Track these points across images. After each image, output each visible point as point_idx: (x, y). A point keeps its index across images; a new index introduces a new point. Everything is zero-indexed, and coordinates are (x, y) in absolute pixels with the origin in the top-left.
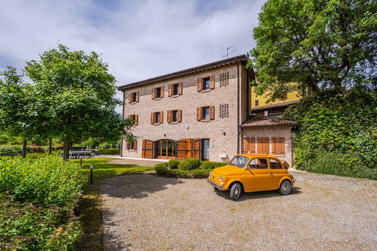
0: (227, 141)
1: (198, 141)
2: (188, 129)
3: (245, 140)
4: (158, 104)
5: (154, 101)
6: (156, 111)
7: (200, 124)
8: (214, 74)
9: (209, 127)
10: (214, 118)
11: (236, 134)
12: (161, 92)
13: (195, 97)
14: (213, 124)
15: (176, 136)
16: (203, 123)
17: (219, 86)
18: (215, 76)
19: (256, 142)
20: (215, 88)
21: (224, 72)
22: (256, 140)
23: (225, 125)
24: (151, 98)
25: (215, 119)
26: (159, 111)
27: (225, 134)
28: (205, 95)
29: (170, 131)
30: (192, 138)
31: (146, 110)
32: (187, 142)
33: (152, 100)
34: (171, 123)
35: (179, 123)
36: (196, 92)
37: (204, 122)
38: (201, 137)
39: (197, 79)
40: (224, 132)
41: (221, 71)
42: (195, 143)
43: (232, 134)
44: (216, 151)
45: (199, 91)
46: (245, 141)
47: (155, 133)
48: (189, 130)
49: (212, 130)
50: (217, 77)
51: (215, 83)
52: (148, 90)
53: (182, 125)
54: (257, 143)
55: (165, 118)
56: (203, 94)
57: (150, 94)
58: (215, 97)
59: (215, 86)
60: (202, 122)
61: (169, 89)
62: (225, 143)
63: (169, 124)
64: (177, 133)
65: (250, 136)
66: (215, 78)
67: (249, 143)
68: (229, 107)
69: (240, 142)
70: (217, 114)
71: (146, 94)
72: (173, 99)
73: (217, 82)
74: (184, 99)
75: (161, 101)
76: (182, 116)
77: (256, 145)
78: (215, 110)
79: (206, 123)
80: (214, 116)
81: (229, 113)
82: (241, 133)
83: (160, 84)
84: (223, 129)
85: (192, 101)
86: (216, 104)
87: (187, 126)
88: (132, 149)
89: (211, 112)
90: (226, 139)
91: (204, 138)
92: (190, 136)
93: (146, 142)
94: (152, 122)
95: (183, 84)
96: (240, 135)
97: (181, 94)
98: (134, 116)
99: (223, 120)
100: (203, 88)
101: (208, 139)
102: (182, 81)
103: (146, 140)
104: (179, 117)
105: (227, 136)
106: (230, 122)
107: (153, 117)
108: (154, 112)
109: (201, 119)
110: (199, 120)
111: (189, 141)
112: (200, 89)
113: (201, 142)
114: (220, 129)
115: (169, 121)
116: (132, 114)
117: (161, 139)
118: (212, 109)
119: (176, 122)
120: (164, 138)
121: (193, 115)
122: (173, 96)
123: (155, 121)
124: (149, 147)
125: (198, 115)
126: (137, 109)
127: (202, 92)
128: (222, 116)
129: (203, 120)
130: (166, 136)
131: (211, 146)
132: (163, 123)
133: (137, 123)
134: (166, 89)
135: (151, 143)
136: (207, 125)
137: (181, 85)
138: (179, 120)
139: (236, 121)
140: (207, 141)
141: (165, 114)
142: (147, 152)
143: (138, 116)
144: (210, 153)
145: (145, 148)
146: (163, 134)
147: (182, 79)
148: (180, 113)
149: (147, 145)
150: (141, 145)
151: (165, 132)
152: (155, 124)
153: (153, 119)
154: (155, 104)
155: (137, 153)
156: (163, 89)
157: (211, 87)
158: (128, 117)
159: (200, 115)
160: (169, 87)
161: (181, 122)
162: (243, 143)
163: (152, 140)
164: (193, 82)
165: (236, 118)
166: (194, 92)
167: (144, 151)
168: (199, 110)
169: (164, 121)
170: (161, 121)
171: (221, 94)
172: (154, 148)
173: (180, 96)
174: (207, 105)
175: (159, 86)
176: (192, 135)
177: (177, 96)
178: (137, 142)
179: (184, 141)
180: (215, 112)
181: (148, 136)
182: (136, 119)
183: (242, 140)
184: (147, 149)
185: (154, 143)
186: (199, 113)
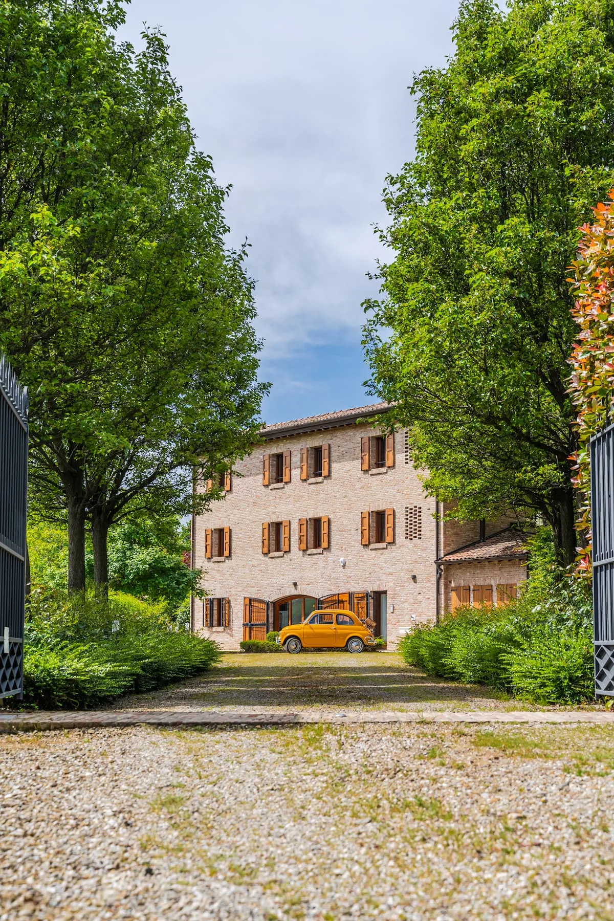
0: (419, 597)
1: (362, 598)
2: (344, 566)
3: (453, 592)
4: (278, 500)
5: (268, 491)
6: (275, 520)
7: (367, 553)
9: (386, 562)
10: (394, 539)
11: (434, 580)
12: (284, 466)
13: (358, 486)
14: (394, 554)
15: (319, 585)
16: (374, 553)
17: (404, 461)
18: (396, 435)
19: (472, 596)
20: (396, 465)
22: (472, 592)
23: (415, 556)
24: (261, 483)
25: (397, 542)
26: (280, 520)
27: (414, 577)
28: (378, 482)
29: (306, 574)
30: (352, 590)
31: (251, 514)
32: (342, 601)
33: (263, 488)
34: (309, 552)
35: (325, 553)
36: (360, 474)
37: (376, 549)
38: (371, 587)
39: (360, 439)
40: (413, 573)
42: (358, 603)
43: (428, 581)
44: (398, 621)
45: (366, 471)
46: (453, 595)
47: (274, 581)
48: (348, 571)
49: (391, 570)
50: (399, 438)
51: (396, 453)
52: (254, 460)
53: (329, 557)
55: (295, 539)
56: (374, 478)
57: (258, 470)
58: (396, 487)
59: (397, 461)
60: (371, 550)
61: (302, 461)
62: (416, 602)
63: (303, 555)
64: (322, 578)
65: (462, 583)
66: (396, 441)
67: (459, 598)
68: (422, 514)
69: (442, 597)
70: (400, 529)
71: (250, 471)
72: (312, 486)
73: (400, 452)
74: (336, 489)
75: (286, 490)
76: (333, 534)
78: (397, 520)
79: (381, 551)
80: (394, 535)
81: (422, 529)
82: (443, 576)
83: (282, 445)
84: (411, 567)
85: (351, 494)
86: (399, 505)
87: (342, 559)
88: (219, 625)
89: (389, 525)
90: (417, 590)
91: (376, 589)
92: (348, 586)
93: (253, 603)
94: (266, 550)
95: (332, 449)
96: (442, 581)
97: (329, 476)
98: (221, 531)
99: (411, 546)
100: (373, 461)
101: (385, 592)
102: (330, 442)
103: (250, 600)
104: (324, 538)
105: (419, 584)
106: (424, 550)
107: (266, 537)
108: (270, 521)
109: (370, 543)
110: (366, 546)
111: (346, 598)
112: (366, 467)
113: (371, 601)
114: (406, 566)
115: (303, 546)
116: (218, 527)
117: (288, 594)
118: (391, 517)
119: (320, 550)
120: (294, 592)
121: (353, 532)
122: (311, 480)
123: (273, 547)
124: (260, 617)
125: (362, 533)
126: (229, 512)
127: (370, 472)
128: (409, 536)
129: (373, 546)
130: (299, 587)
131: (390, 610)
132: (289, 551)
133: (230, 553)
134: (296, 459)
135: (265, 606)
136: (382, 558)
137: (327, 452)
138: (324, 544)
139: (434, 548)
140: (383, 596)
141: (295, 527)
142: (254, 633)
143: (230, 530)
144: (389, 626)
145: (250, 620)
146: (291, 583)
147: (329, 437)
148: (326, 525)
149: (254, 614)
150: (241, 614)
151: (295, 576)
152: (273, 554)
153: (266, 542)
154: (271, 498)
155: (232, 636)
156: (288, 458)
157: (389, 462)
158: (207, 535)
159: (366, 533)
160: (302, 455)
161: (328, 548)
162: (450, 600)
163: (267, 599)
164: (353, 445)
165: (434, 541)
166: (354, 471)
167: (247, 629)
168: (366, 520)
169: (292, 548)
170: (284, 547)
171: (407, 482)
172: (271, 620)
173: (325, 481)
174: (381, 509)
175: (279, 451)
176: (353, 583)
177: (320, 479)
178: (229, 607)
179: (336, 601)
180: (397, 525)
181: (256, 589)
182: (226, 540)
183: (446, 594)
184: (256, 625)
185: (271, 608)
186: (366, 527)
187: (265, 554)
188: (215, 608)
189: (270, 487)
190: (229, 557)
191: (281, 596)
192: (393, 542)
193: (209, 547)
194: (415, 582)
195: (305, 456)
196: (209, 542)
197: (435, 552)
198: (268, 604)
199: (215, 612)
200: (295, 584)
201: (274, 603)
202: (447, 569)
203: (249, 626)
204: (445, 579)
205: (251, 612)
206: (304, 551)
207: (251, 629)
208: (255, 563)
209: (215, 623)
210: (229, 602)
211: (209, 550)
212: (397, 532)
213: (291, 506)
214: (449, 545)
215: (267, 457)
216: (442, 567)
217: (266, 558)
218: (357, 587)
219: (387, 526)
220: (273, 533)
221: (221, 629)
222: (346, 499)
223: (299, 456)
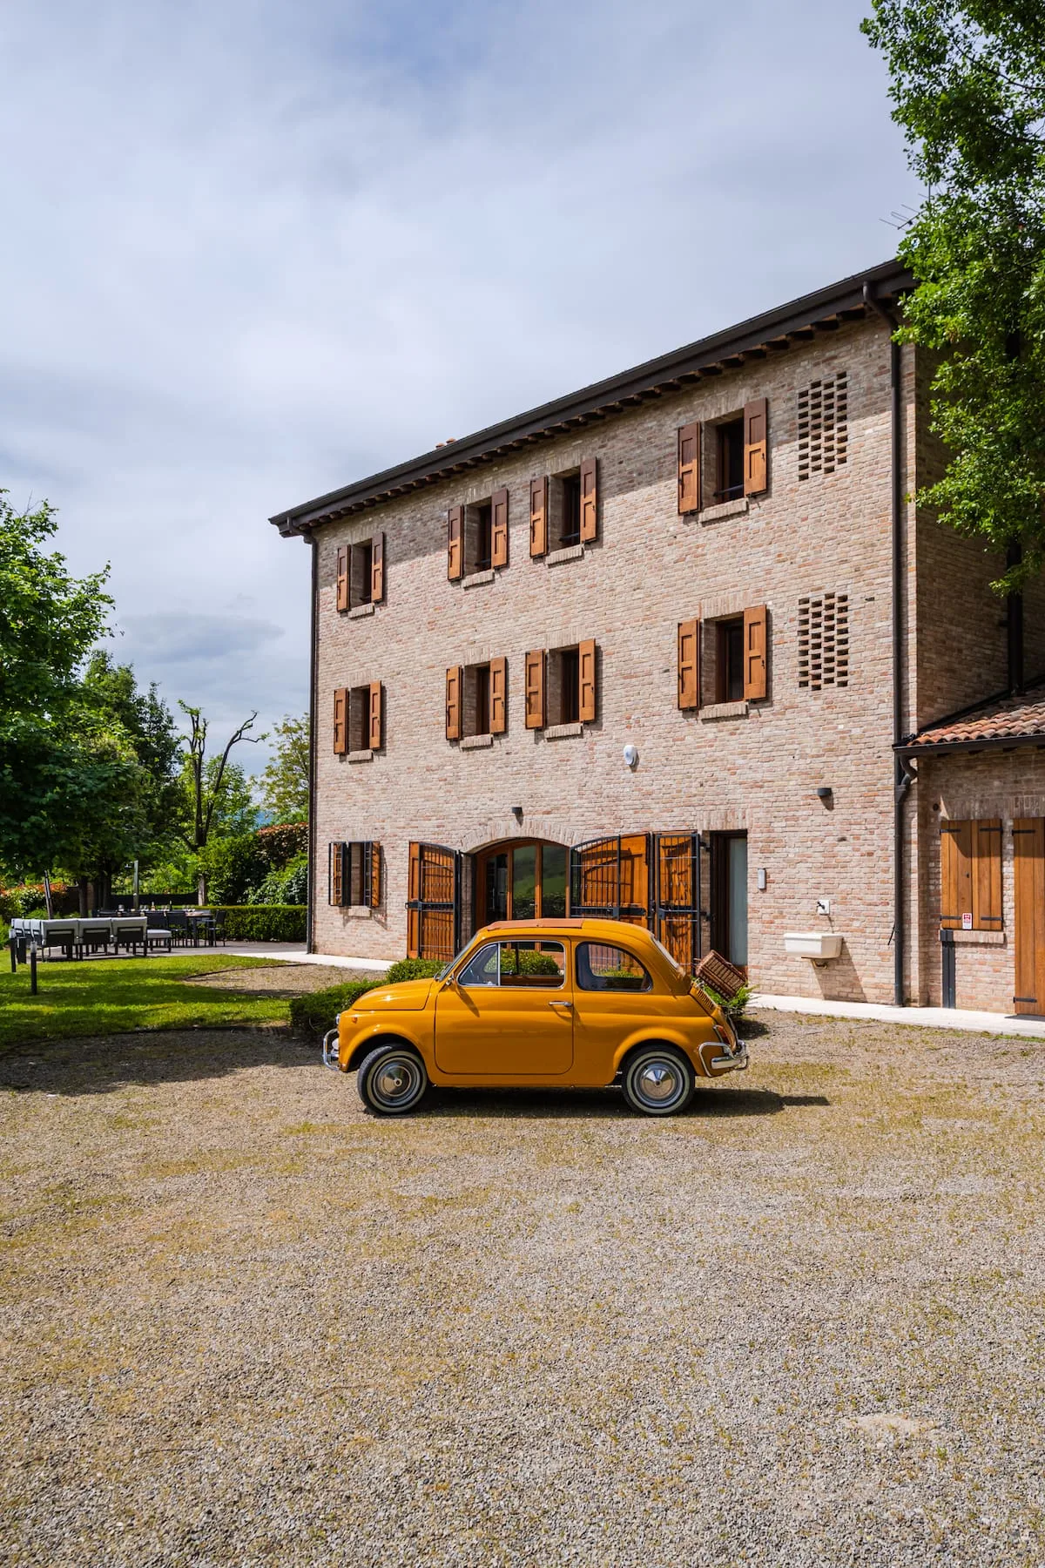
0: (842, 848)
1: (679, 849)
2: (634, 767)
3: (946, 836)
4: (479, 614)
5: (458, 591)
6: (474, 659)
7: (697, 732)
8: (767, 389)
9: (744, 753)
10: (768, 689)
11: (888, 802)
12: (494, 529)
13: (670, 555)
14: (766, 731)
15: (574, 815)
16: (711, 729)
17: (797, 473)
18: (773, 406)
19: (1010, 847)
20: (774, 487)
21: (823, 373)
22: (1008, 836)
23: (830, 736)
24: (442, 578)
25: (776, 697)
26: (484, 659)
27: (826, 795)
28: (722, 541)
29: (543, 786)
30: (656, 827)
31: (424, 650)
32: (629, 856)
33: (449, 588)
34: (549, 733)
35: (587, 733)
36: (675, 524)
37: (717, 719)
38: (704, 821)
39: (674, 434)
40: (823, 784)
41: (805, 372)
42: (669, 863)
43: (869, 803)
44: (781, 914)
45: (689, 516)
46: (946, 844)
47: (471, 803)
48: (643, 777)
49: (758, 776)
50: (782, 412)
51: (774, 453)
52: (431, 525)
53: (598, 742)
54: (1017, 853)
55: (517, 702)
56: (712, 531)
57: (439, 548)
58: (772, 548)
59: (775, 475)
60: (705, 721)
61: (533, 509)
62: (830, 862)
63: (536, 742)
64: (581, 795)
65: (976, 810)
66: (773, 423)
67: (967, 852)
68: (850, 615)
69: (914, 850)
70: (786, 664)
71: (421, 551)
72: (556, 571)
73: (786, 448)
74: (613, 571)
75: (497, 587)
76: (605, 684)
77: (1009, 868)
78: (775, 638)
79: (731, 725)
80: (768, 679)
81: (851, 658)
82: (915, 792)
83: (488, 480)
84: (817, 764)
85: (651, 580)
86: (782, 598)
87: (628, 748)
88: (363, 901)
89: (752, 651)
90: (837, 831)
91: (717, 826)
92: (644, 817)
93: (428, 856)
94: (454, 730)
95: (605, 472)
96: (914, 803)
97: (596, 541)
98: (364, 692)
99: (816, 706)
100: (710, 488)
101: (742, 834)
102: (600, 454)
103: (423, 848)
104: (586, 695)
105: (840, 813)
106: (855, 715)
107: (455, 701)
108: (463, 663)
109: (701, 704)
110: (689, 712)
111: (639, 848)
112: (690, 503)
113: (705, 857)
114: (802, 764)
115: (536, 719)
116: (358, 683)
117: (501, 835)
118: (759, 632)
119: (575, 728)
120: (515, 831)
121: (657, 677)
122: (554, 556)
123: (470, 724)
124: (441, 889)
125: (681, 677)
126: (380, 650)
127: (702, 517)
128: (811, 679)
129: (709, 711)
130: (526, 819)
131: (754, 883)
132: (505, 732)
133: (382, 741)
134: (519, 507)
135: (449, 863)
136: (734, 743)
137: (591, 480)
138: (586, 712)
139: (888, 708)
140: (735, 845)
141: (517, 672)
142: (429, 923)
143: (383, 689)
144: (754, 927)
145: (422, 895)
146: (508, 809)
147: (597, 441)
148: (590, 662)
149: (430, 880)
150: (404, 880)
151: (518, 792)
152: (469, 741)
153: (455, 712)
154: (465, 608)
155: (384, 925)
156: (502, 509)
157: (753, 483)
158: (337, 702)
159: (691, 676)
160: (533, 495)
161: (595, 722)
162: (936, 858)
163: (456, 848)
164: (656, 453)
165: (889, 688)
166: (658, 521)
167: (416, 914)
168: (691, 644)
169: (512, 724)
170: (496, 724)
171: (805, 530)
172: (466, 896)
173: (588, 554)
174: (731, 609)
175: (484, 495)
176: (656, 808)
177: (575, 551)
178: (381, 862)
179: (614, 852)
180: (775, 650)
181: (434, 822)
182: (375, 714)
183: (926, 841)
184: (434, 906)
185: (466, 866)
186: (691, 661)
187: (454, 741)
188: (355, 864)
189: (465, 583)
190: (381, 749)
191: (487, 840)
192: (765, 699)
193: (342, 729)
194: (830, 807)
195: (540, 497)
196: (342, 719)
197: (891, 722)
198: (458, 858)
199: (355, 873)
200: (518, 812)
201: (474, 856)
202: (927, 770)
203: (419, 908)
204: (922, 797)
205: (424, 875)
206: (539, 730)
207: (423, 916)
208: (434, 761)
209: (354, 897)
210: (380, 850)
211: (341, 736)
212: (775, 671)
213: (509, 624)
214: (932, 700)
215: (456, 514)
216: (914, 763)
217: (456, 751)
218: (667, 821)
219: (747, 654)
220: (471, 691)
221: (364, 910)
222: (639, 594)
223: (527, 500)
